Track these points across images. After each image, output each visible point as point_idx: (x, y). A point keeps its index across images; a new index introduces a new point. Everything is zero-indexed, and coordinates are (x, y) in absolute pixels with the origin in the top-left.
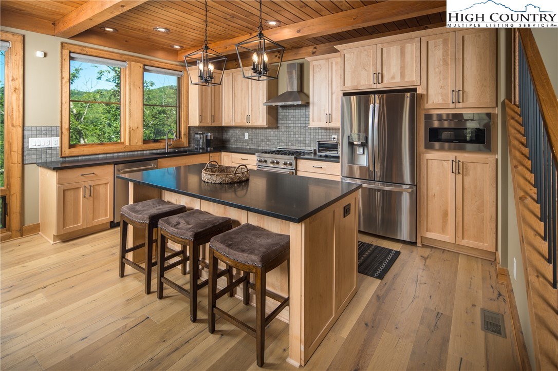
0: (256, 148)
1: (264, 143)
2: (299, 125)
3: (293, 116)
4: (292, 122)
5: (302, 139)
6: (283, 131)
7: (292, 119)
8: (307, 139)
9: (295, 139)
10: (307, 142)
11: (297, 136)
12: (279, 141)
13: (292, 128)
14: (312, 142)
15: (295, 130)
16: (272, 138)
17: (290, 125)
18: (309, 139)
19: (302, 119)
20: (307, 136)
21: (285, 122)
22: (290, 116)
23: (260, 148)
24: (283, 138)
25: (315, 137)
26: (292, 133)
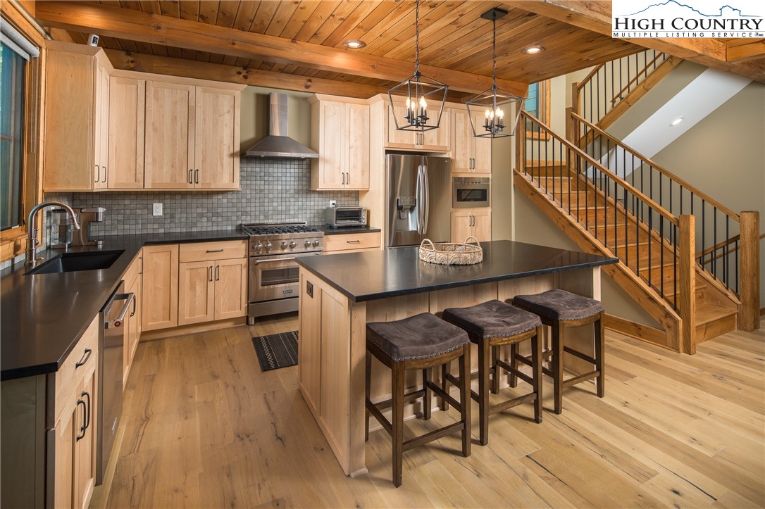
0: (184, 230)
1: (205, 219)
2: (280, 187)
3: (269, 174)
4: (267, 183)
5: (284, 208)
6: (249, 196)
7: (266, 178)
8: (292, 208)
9: (271, 208)
10: (292, 212)
11: (275, 204)
12: (239, 214)
13: (266, 191)
14: (300, 212)
15: (271, 196)
16: (225, 210)
17: (262, 187)
18: (296, 208)
19: (284, 179)
20: (292, 204)
21: (253, 183)
22: (262, 174)
23: (194, 230)
24: (248, 209)
25: (304, 203)
26: (267, 200)
